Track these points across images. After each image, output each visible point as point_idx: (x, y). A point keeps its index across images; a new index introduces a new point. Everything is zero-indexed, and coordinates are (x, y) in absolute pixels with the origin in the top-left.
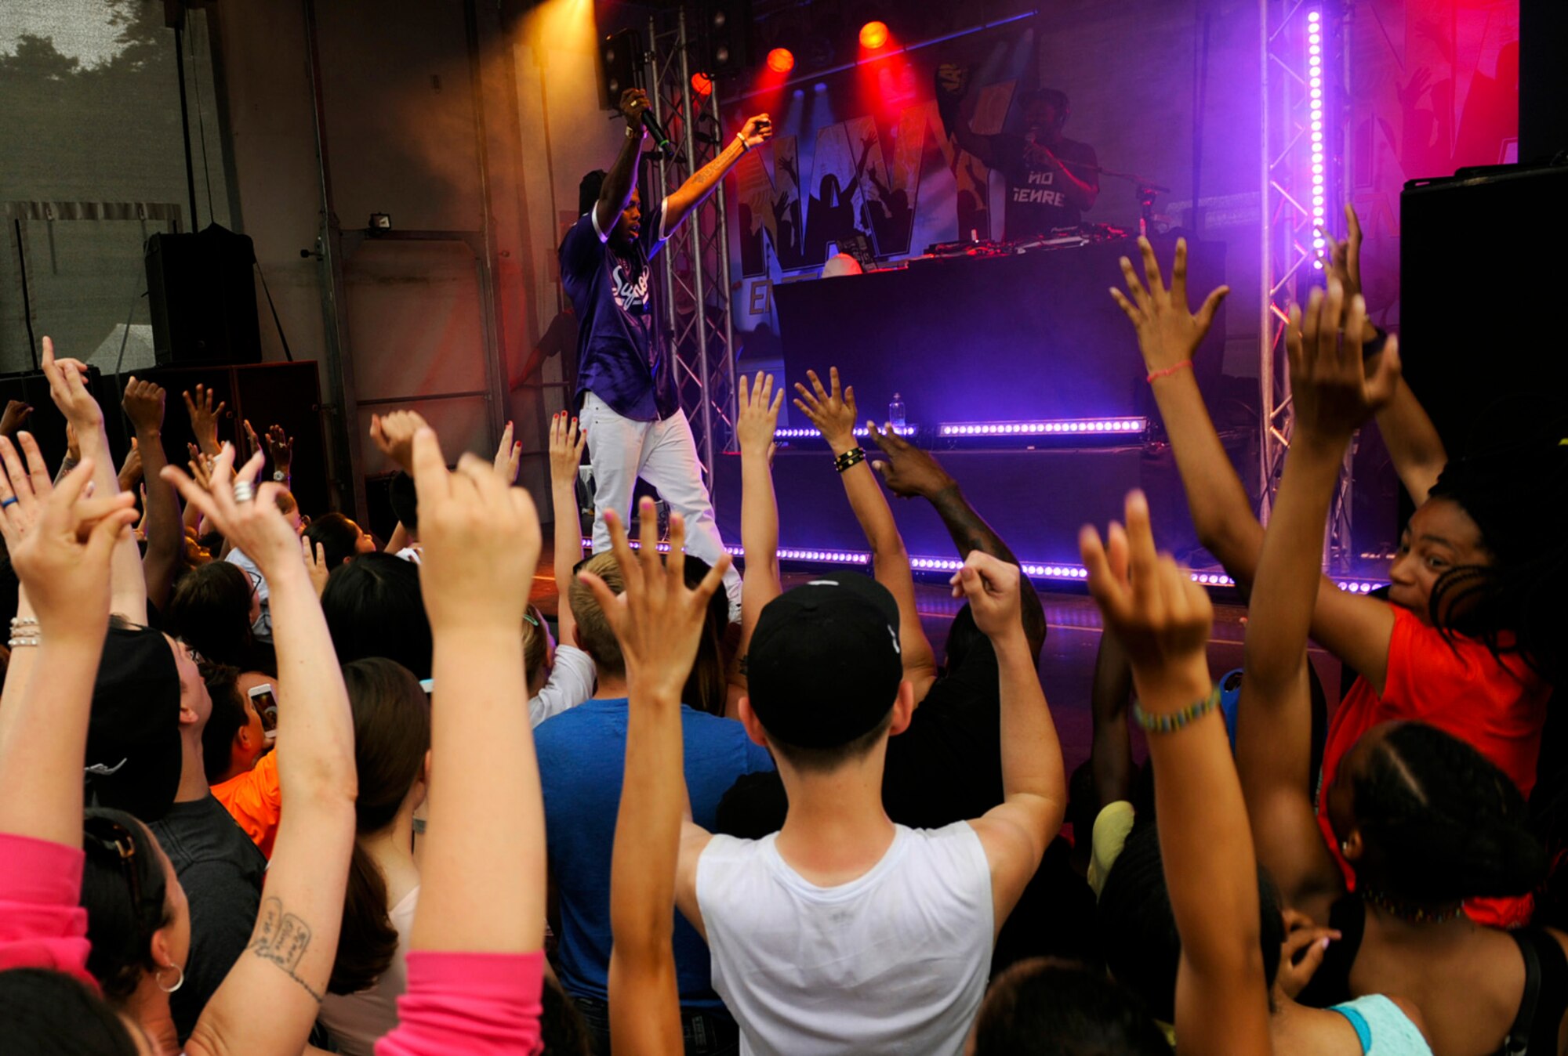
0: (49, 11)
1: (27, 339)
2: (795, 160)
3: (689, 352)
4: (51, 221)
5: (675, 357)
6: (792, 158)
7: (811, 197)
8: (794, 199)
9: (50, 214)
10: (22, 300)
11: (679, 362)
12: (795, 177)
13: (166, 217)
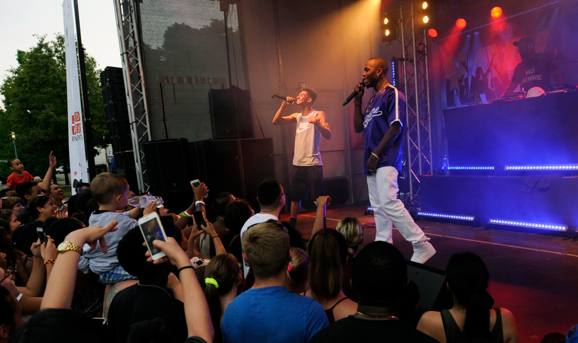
0: (174, 4)
1: (164, 128)
2: (466, 62)
3: (414, 136)
4: (174, 84)
5: (409, 138)
6: (466, 61)
7: (472, 76)
8: (466, 77)
9: (174, 81)
10: (162, 113)
11: (410, 140)
12: (467, 69)
13: (219, 83)
